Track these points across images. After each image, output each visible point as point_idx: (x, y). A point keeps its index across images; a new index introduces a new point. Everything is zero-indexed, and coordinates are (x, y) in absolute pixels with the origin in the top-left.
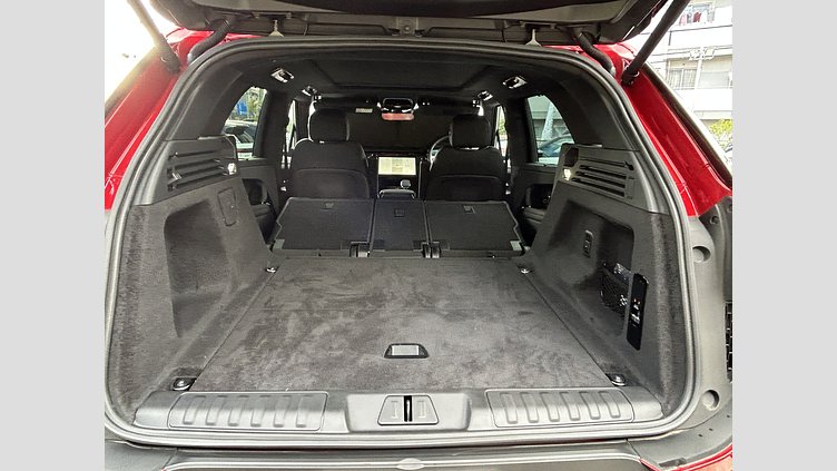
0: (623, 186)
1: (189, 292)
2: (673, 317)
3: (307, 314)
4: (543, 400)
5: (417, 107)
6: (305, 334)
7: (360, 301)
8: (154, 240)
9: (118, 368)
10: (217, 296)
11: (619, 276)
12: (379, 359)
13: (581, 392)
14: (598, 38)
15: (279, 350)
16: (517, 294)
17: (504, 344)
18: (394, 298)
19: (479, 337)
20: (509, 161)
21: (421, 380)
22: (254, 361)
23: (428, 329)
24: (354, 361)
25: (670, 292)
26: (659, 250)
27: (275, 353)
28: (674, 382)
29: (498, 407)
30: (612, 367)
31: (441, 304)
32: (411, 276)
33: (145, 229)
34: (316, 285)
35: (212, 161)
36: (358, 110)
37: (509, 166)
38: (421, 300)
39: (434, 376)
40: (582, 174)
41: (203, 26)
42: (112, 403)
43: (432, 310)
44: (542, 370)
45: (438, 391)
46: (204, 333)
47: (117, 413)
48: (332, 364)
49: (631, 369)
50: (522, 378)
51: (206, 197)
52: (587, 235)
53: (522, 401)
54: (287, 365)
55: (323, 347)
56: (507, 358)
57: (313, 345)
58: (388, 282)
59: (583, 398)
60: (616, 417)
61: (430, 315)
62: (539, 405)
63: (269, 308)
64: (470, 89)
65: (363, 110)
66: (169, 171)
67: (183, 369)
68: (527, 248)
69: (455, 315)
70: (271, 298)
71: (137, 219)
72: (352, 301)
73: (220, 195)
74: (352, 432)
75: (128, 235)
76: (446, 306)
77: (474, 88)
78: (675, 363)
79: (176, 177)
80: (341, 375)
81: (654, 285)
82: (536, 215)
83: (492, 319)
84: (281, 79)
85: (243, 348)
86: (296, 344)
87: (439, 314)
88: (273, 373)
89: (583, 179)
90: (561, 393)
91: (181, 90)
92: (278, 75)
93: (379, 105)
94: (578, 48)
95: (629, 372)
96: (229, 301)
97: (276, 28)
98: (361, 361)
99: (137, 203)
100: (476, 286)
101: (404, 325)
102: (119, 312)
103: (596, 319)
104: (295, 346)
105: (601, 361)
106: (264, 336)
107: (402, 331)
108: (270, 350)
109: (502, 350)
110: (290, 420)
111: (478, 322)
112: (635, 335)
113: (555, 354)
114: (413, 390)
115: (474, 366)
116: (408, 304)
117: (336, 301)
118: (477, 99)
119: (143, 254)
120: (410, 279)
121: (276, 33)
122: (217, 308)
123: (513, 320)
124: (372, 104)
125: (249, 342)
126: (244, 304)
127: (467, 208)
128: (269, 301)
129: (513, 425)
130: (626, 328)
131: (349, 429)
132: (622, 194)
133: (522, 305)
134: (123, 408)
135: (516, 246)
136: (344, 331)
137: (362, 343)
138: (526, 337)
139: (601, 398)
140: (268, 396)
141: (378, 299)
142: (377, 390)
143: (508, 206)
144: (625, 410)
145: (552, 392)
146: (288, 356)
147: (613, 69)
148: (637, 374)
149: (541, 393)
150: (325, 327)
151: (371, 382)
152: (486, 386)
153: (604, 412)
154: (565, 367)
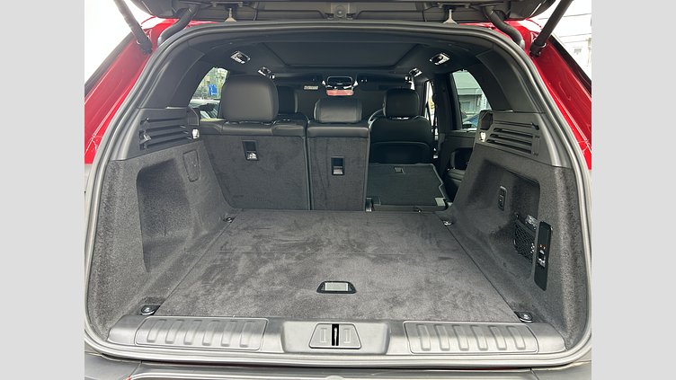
0: (530, 144)
1: (159, 236)
2: (576, 260)
3: (256, 256)
4: (454, 331)
5: (356, 84)
6: (253, 273)
7: (301, 246)
8: (127, 189)
9: (95, 294)
10: (182, 241)
11: (530, 226)
12: (313, 293)
13: (489, 326)
14: (509, 14)
15: (230, 284)
16: (438, 243)
17: (423, 284)
18: (330, 243)
19: (402, 278)
20: (436, 130)
21: (347, 311)
22: (209, 292)
23: (357, 270)
24: (292, 295)
25: (573, 237)
26: (562, 200)
27: (226, 286)
28: (577, 319)
29: (414, 335)
30: (521, 306)
31: (370, 250)
32: (346, 225)
33: (120, 179)
34: (264, 232)
35: (178, 126)
36: (306, 87)
37: (436, 133)
38: (353, 246)
39: (360, 309)
40: (496, 136)
41: (170, 14)
42: (90, 322)
43: (363, 254)
44: (456, 307)
45: (363, 321)
46: (170, 270)
47: (94, 331)
48: (273, 296)
49: (539, 308)
50: (437, 313)
51: (173, 156)
52: (502, 190)
53: (436, 332)
54: (236, 296)
55: (267, 283)
56: (425, 295)
57: (259, 280)
58: (326, 230)
59: (491, 332)
60: (522, 349)
61: (360, 258)
62: (450, 335)
63: (224, 250)
64: (403, 67)
65: (310, 88)
66: (141, 133)
67: (150, 298)
68: (450, 204)
69: (381, 259)
70: (227, 243)
71: (114, 171)
72: (294, 246)
73: (186, 155)
74: (286, 352)
75: (106, 184)
76: (374, 251)
77: (406, 65)
78: (577, 302)
79: (147, 138)
80: (280, 306)
81: (558, 231)
82: (458, 175)
83: (414, 263)
84: (239, 60)
85: (199, 282)
86: (244, 280)
87: (368, 257)
88: (223, 303)
89: (496, 140)
90: (471, 326)
91: (152, 67)
92: (236, 57)
93: (324, 82)
94: (491, 25)
95: (536, 311)
96: (192, 244)
97: (230, 15)
98: (298, 295)
99: (114, 158)
100: (402, 235)
101: (337, 266)
102: (98, 247)
103: (508, 264)
104: (244, 282)
105: (510, 300)
106: (218, 274)
107: (335, 271)
108: (223, 284)
109: (421, 289)
110: (235, 341)
111: (401, 265)
112: (541, 277)
113: (469, 293)
114: (341, 319)
115: (395, 302)
116: (342, 248)
117: (280, 246)
118: (409, 76)
119: (118, 201)
120: (345, 229)
121: (231, 19)
122: (180, 250)
123: (434, 264)
124: (318, 82)
125: (206, 278)
126: (203, 247)
127: (398, 170)
128: (225, 245)
129: (426, 352)
130: (533, 271)
131: (284, 350)
132: (530, 152)
133: (443, 251)
134: (100, 327)
135: (440, 202)
136: (286, 270)
137: (299, 280)
138: (444, 279)
139: (508, 332)
140: (218, 321)
141: (316, 245)
142: (309, 319)
143: (434, 168)
144: (530, 343)
145: (463, 325)
146: (236, 289)
147: (523, 42)
148: (543, 313)
149: (453, 325)
150: (270, 266)
151: (304, 313)
152: (404, 318)
153: (510, 344)
154: (477, 304)
